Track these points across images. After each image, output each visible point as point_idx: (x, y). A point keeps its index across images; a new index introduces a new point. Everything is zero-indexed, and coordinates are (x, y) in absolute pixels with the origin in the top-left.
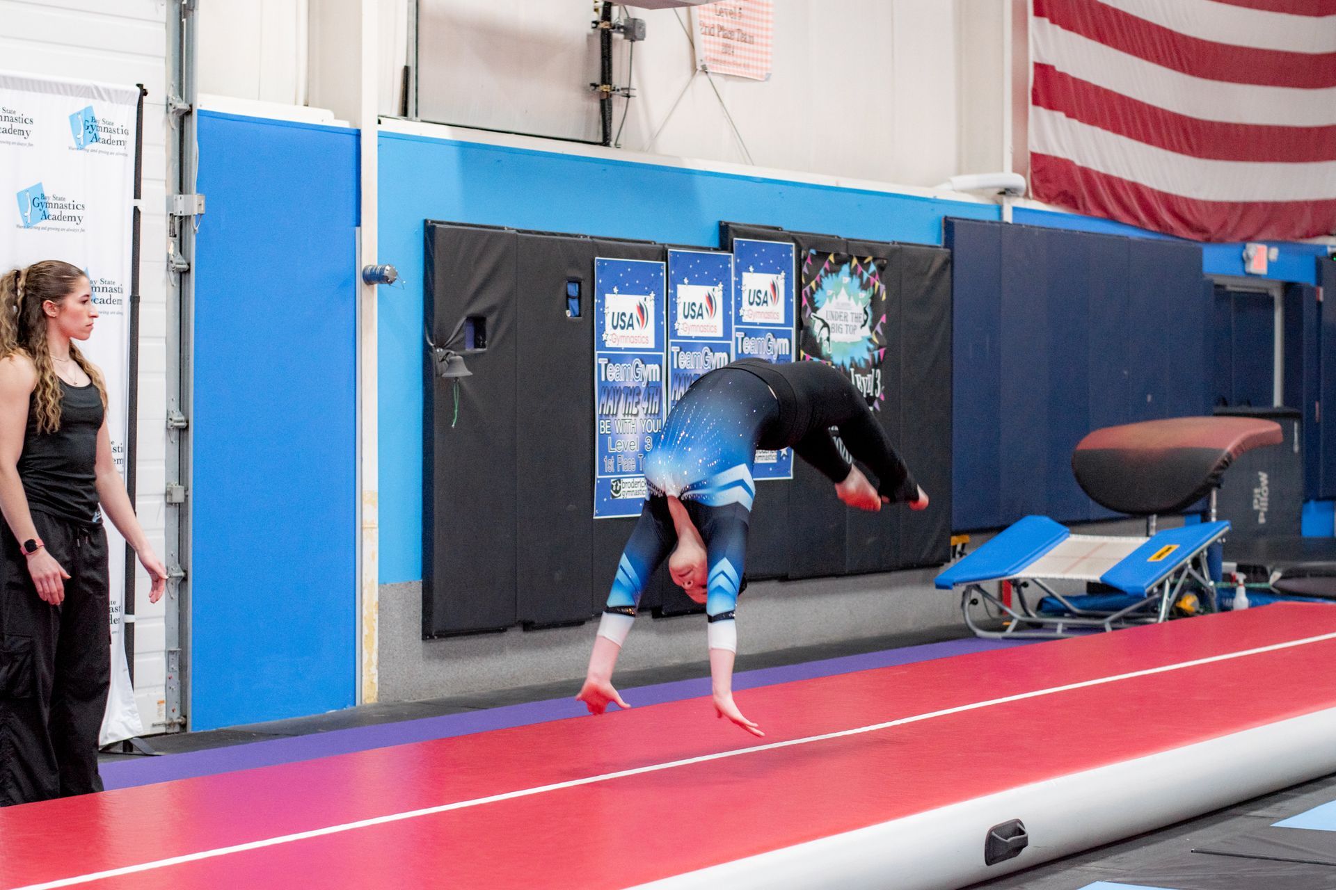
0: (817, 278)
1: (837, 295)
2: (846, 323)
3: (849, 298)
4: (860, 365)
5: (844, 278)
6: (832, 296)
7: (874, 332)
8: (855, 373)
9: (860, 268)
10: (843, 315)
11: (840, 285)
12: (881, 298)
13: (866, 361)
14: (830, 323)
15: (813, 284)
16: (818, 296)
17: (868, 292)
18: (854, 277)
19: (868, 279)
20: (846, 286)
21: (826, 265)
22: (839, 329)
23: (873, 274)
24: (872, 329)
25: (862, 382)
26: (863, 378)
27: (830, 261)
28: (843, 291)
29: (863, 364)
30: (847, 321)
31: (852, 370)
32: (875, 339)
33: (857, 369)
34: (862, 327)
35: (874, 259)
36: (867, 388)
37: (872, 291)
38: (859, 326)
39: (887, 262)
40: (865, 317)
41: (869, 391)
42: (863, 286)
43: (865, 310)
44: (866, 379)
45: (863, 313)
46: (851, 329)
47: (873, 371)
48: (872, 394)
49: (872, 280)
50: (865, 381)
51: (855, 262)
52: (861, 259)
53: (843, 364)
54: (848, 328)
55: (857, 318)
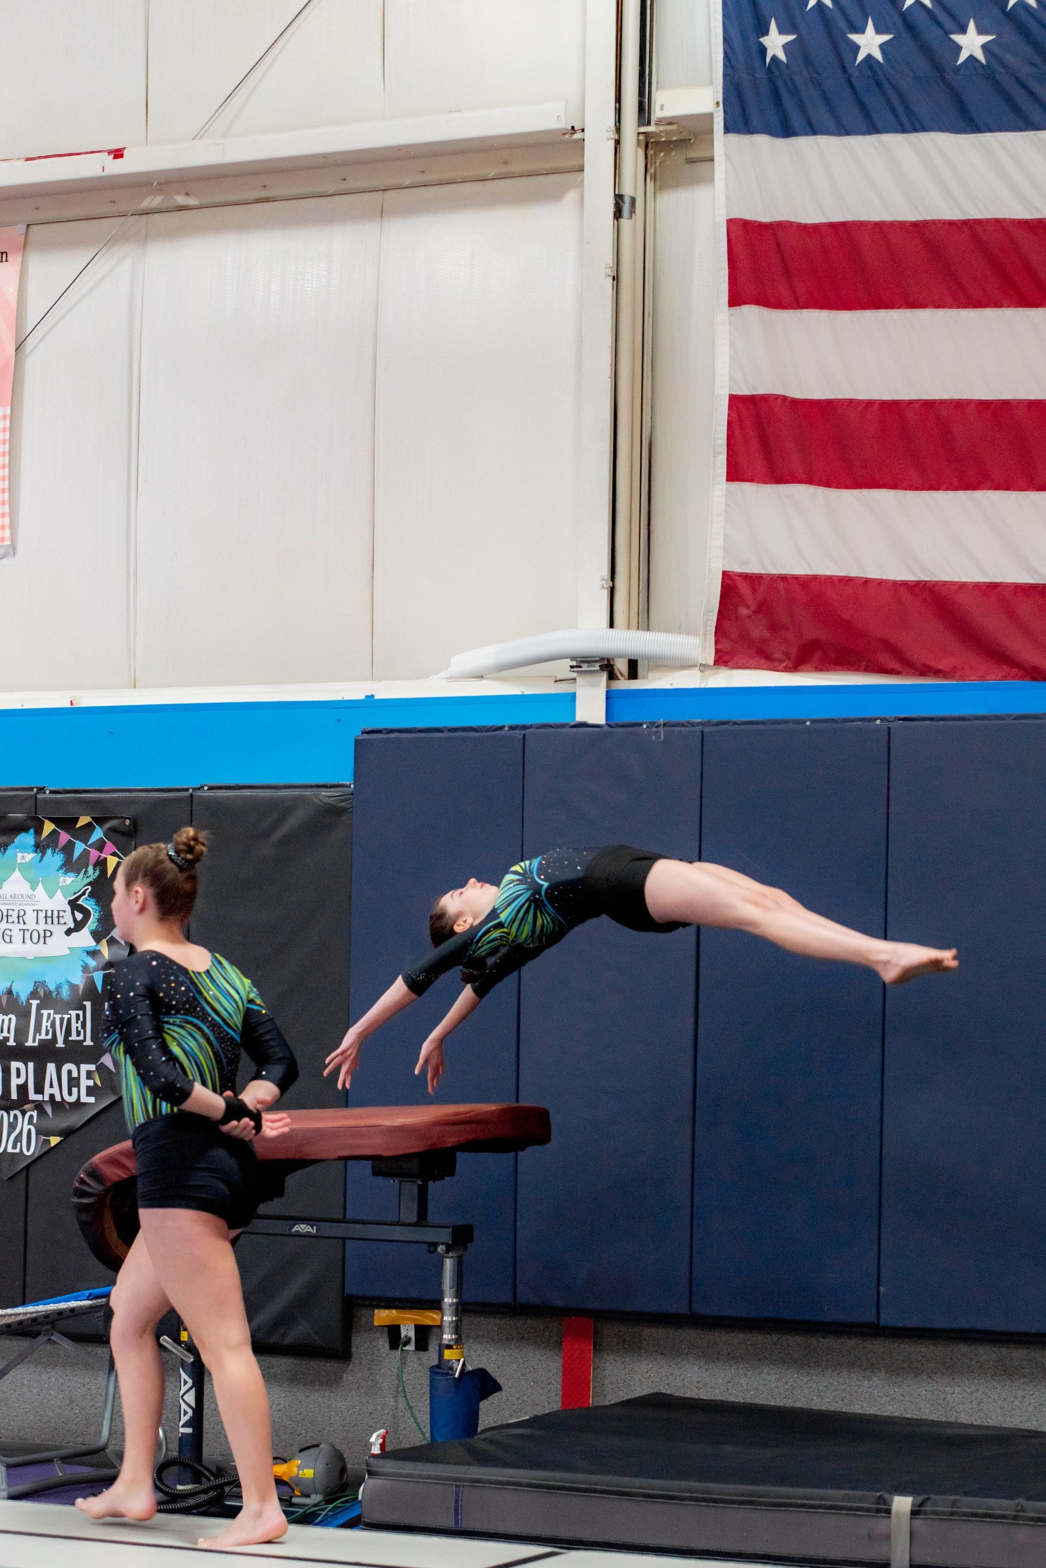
2: (22, 927)
3: (33, 887)
4: (58, 993)
5: (20, 855)
7: (104, 941)
8: (39, 1008)
9: (64, 837)
10: (15, 914)
11: (11, 867)
13: (73, 987)
17: (82, 873)
18: (49, 851)
19: (85, 854)
20: (23, 867)
23: (100, 846)
24: (97, 936)
25: (53, 1024)
26: (58, 1017)
28: (17, 874)
29: (65, 993)
30: (24, 923)
31: (34, 1003)
32: (106, 952)
33: (47, 999)
34: (69, 932)
35: (100, 821)
36: (68, 1032)
37: (92, 873)
38: (59, 930)
39: (135, 822)
40: (79, 916)
41: (74, 1037)
42: (71, 866)
43: (74, 905)
44: (66, 1017)
45: (68, 909)
46: (35, 935)
47: (88, 1004)
48: (89, 1042)
49: (94, 854)
50: (62, 1020)
51: (49, 827)
52: (66, 823)
53: (10, 992)
54: (28, 934)
55: (52, 917)
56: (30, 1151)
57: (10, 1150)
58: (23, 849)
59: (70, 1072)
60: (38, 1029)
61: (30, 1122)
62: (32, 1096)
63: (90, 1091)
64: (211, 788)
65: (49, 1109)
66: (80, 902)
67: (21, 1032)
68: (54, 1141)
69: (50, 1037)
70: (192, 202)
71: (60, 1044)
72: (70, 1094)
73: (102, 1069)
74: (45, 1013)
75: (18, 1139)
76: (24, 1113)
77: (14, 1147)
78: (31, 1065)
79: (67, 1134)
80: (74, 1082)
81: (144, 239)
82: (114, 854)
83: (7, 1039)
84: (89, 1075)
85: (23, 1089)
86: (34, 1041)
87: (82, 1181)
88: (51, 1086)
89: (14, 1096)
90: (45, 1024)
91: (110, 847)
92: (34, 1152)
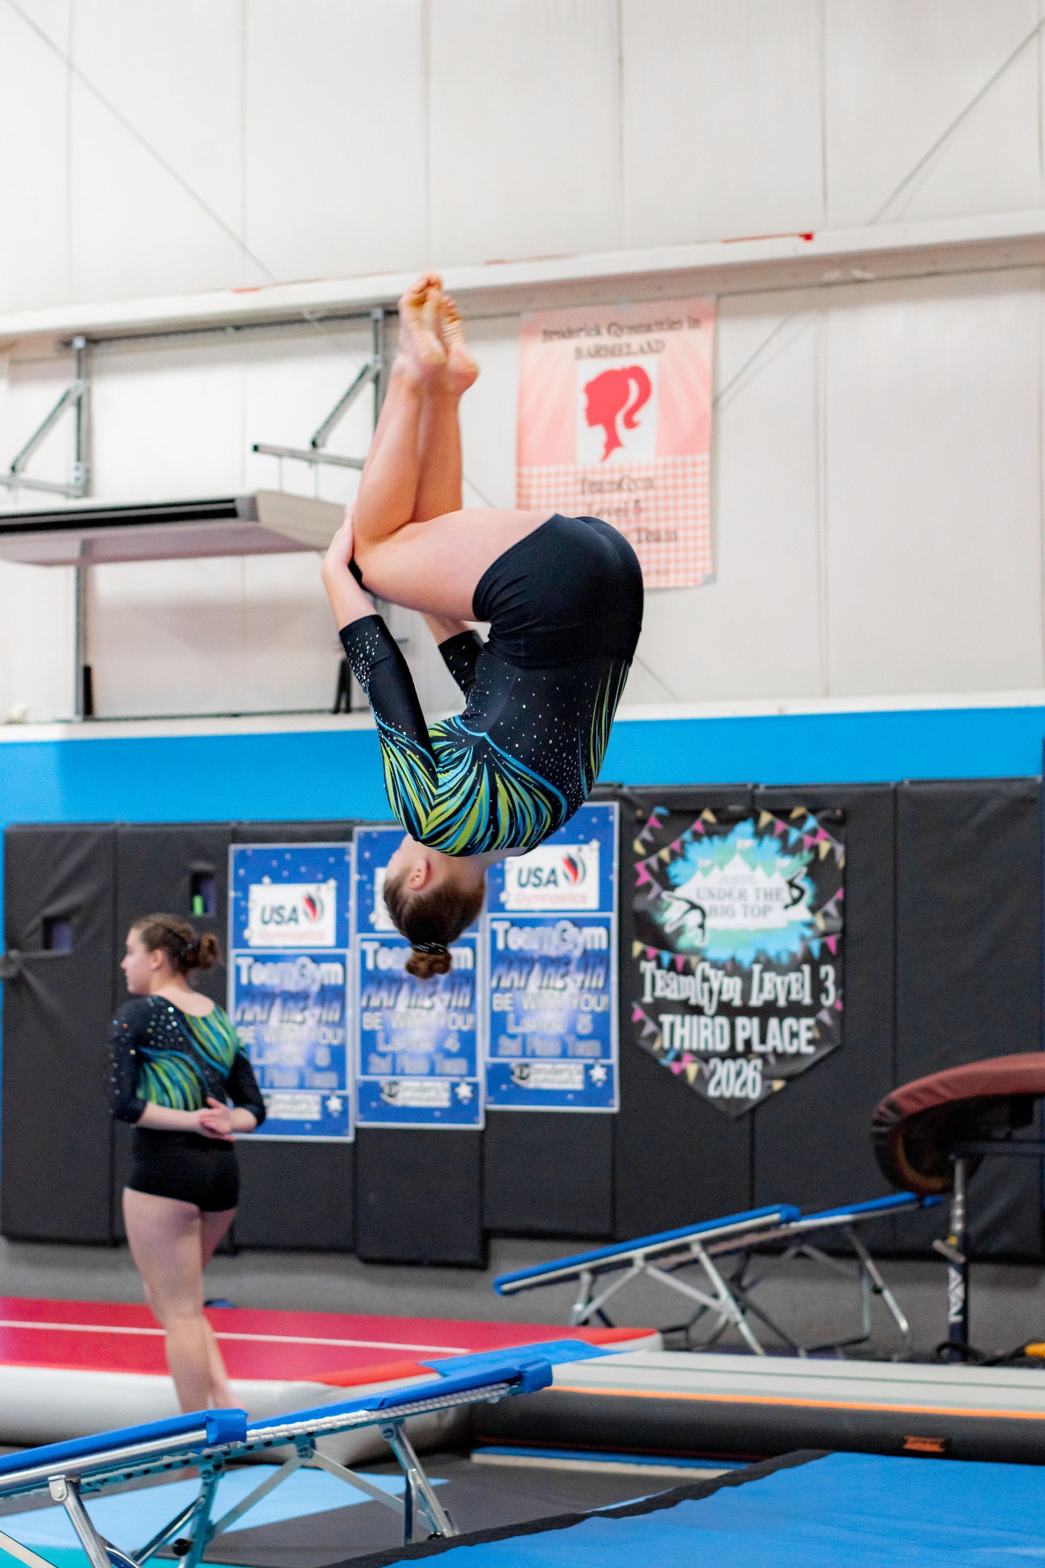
0: (676, 845)
1: (722, 866)
2: (744, 902)
3: (753, 867)
4: (779, 959)
5: (740, 842)
6: (711, 867)
7: (819, 914)
8: (762, 971)
9: (780, 826)
10: (736, 894)
11: (732, 852)
12: (837, 865)
13: (793, 955)
14: (705, 904)
15: (664, 854)
16: (677, 869)
17: (798, 856)
18: (767, 840)
19: (800, 840)
20: (745, 853)
21: (698, 826)
22: (727, 911)
23: (814, 833)
24: (813, 909)
25: (775, 986)
26: (779, 980)
27: (705, 823)
28: (737, 859)
29: (785, 959)
30: (746, 899)
31: (757, 968)
32: (821, 924)
33: (769, 965)
34: (786, 907)
35: (813, 811)
36: (789, 992)
37: (807, 856)
38: (777, 906)
39: (845, 813)
40: (796, 893)
41: (794, 997)
42: (787, 850)
43: (791, 884)
44: (786, 979)
45: (786, 887)
46: (756, 911)
47: (806, 969)
48: (807, 1000)
49: (808, 840)
50: (783, 983)
51: (766, 818)
52: (782, 814)
53: (733, 960)
54: (749, 910)
55: (771, 894)
56: (755, 1093)
57: (738, 1094)
58: (743, 836)
59: (791, 1027)
60: (761, 989)
61: (755, 1068)
62: (757, 1047)
63: (810, 1042)
64: (912, 782)
65: (772, 1059)
66: (799, 881)
67: (746, 993)
68: (778, 1085)
69: (771, 997)
70: (868, 275)
71: (782, 1003)
72: (791, 1043)
73: (820, 1024)
74: (768, 976)
75: (744, 1084)
76: (749, 1061)
77: (741, 1090)
78: (756, 1021)
79: (789, 1079)
80: (794, 1035)
81: (825, 307)
82: (826, 840)
83: (732, 1000)
84: (809, 1028)
85: (748, 1043)
86: (758, 999)
87: (881, 1114)
88: (774, 1038)
89: (740, 1047)
90: (768, 986)
91: (822, 832)
92: (761, 1094)
